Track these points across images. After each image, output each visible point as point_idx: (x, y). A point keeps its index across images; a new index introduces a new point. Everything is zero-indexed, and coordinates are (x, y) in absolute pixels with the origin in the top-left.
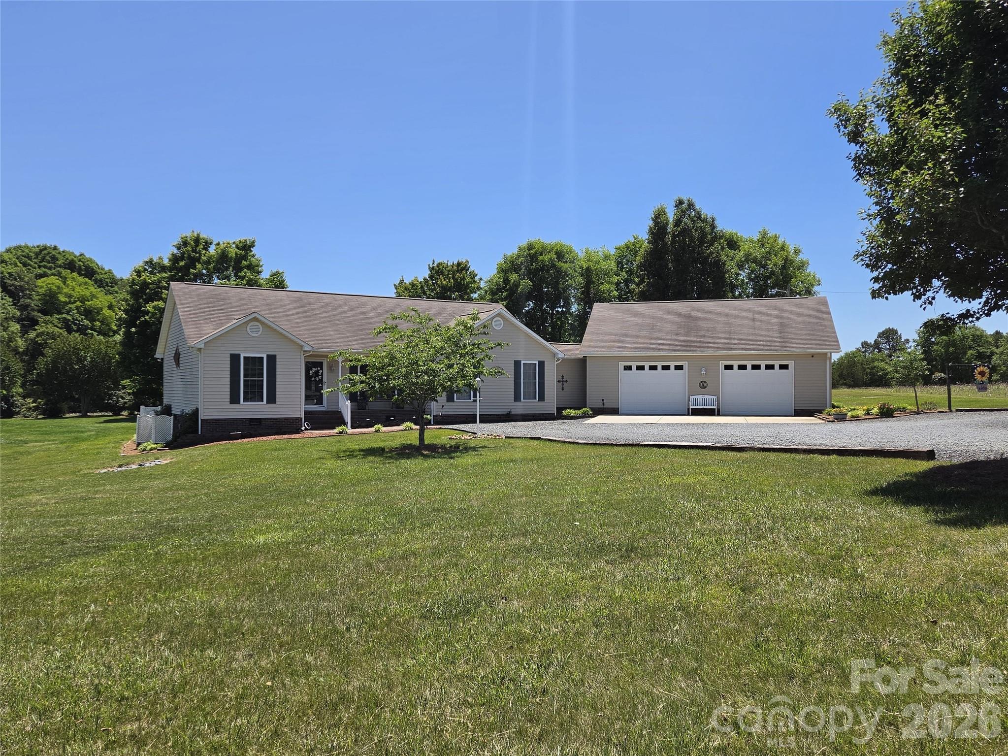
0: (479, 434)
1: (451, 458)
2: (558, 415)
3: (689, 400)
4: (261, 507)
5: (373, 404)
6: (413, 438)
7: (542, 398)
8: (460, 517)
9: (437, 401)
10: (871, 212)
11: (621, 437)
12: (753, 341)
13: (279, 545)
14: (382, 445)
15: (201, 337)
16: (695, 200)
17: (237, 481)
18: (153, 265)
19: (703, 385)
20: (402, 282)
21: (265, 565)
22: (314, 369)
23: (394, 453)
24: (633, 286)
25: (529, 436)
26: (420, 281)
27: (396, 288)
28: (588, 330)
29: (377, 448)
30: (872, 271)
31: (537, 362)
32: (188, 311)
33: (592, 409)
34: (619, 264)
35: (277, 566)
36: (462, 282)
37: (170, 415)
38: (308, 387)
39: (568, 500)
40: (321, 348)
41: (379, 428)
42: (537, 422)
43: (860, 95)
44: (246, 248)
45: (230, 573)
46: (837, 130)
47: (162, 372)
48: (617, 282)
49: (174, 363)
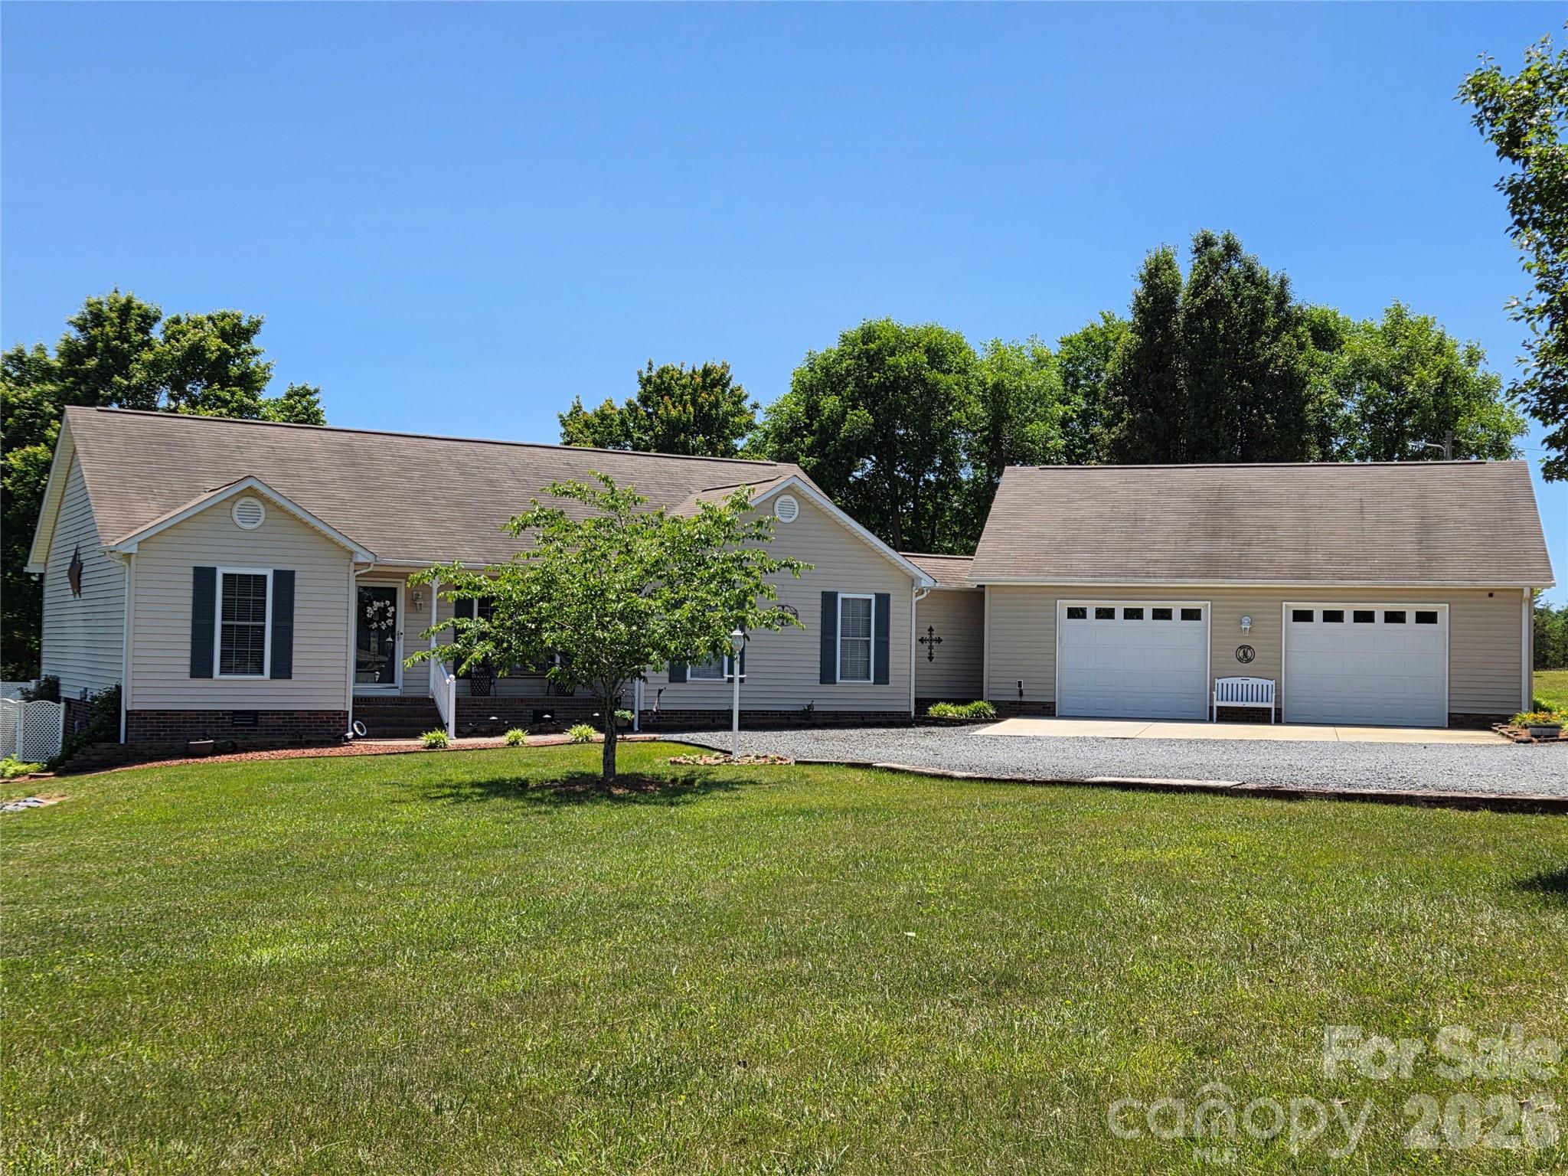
0: (737, 755)
1: (672, 804)
2: (919, 717)
3: (1212, 689)
4: (261, 897)
5: (506, 685)
6: (591, 761)
7: (882, 677)
8: (674, 919)
9: (645, 679)
10: (1532, 305)
11: (1049, 765)
12: (1357, 559)
13: (300, 967)
14: (523, 773)
15: (131, 530)
16: (1239, 239)
17: (208, 844)
18: (23, 363)
19: (1245, 655)
20: (577, 409)
21: (273, 1002)
22: (376, 604)
23: (547, 792)
24: (1097, 428)
25: (849, 761)
26: (618, 408)
27: (564, 424)
28: (990, 525)
29: (511, 780)
30: (1545, 424)
31: (873, 597)
32: (103, 471)
33: (994, 704)
34: (1070, 378)
35: (299, 1005)
36: (714, 412)
37: (57, 700)
38: (362, 644)
39: (903, 889)
40: (393, 559)
41: (517, 738)
42: (869, 731)
43: (1527, 59)
44: (238, 334)
45: (205, 1017)
46: (1477, 129)
47: (40, 605)
48: (1064, 418)
49: (69, 586)
